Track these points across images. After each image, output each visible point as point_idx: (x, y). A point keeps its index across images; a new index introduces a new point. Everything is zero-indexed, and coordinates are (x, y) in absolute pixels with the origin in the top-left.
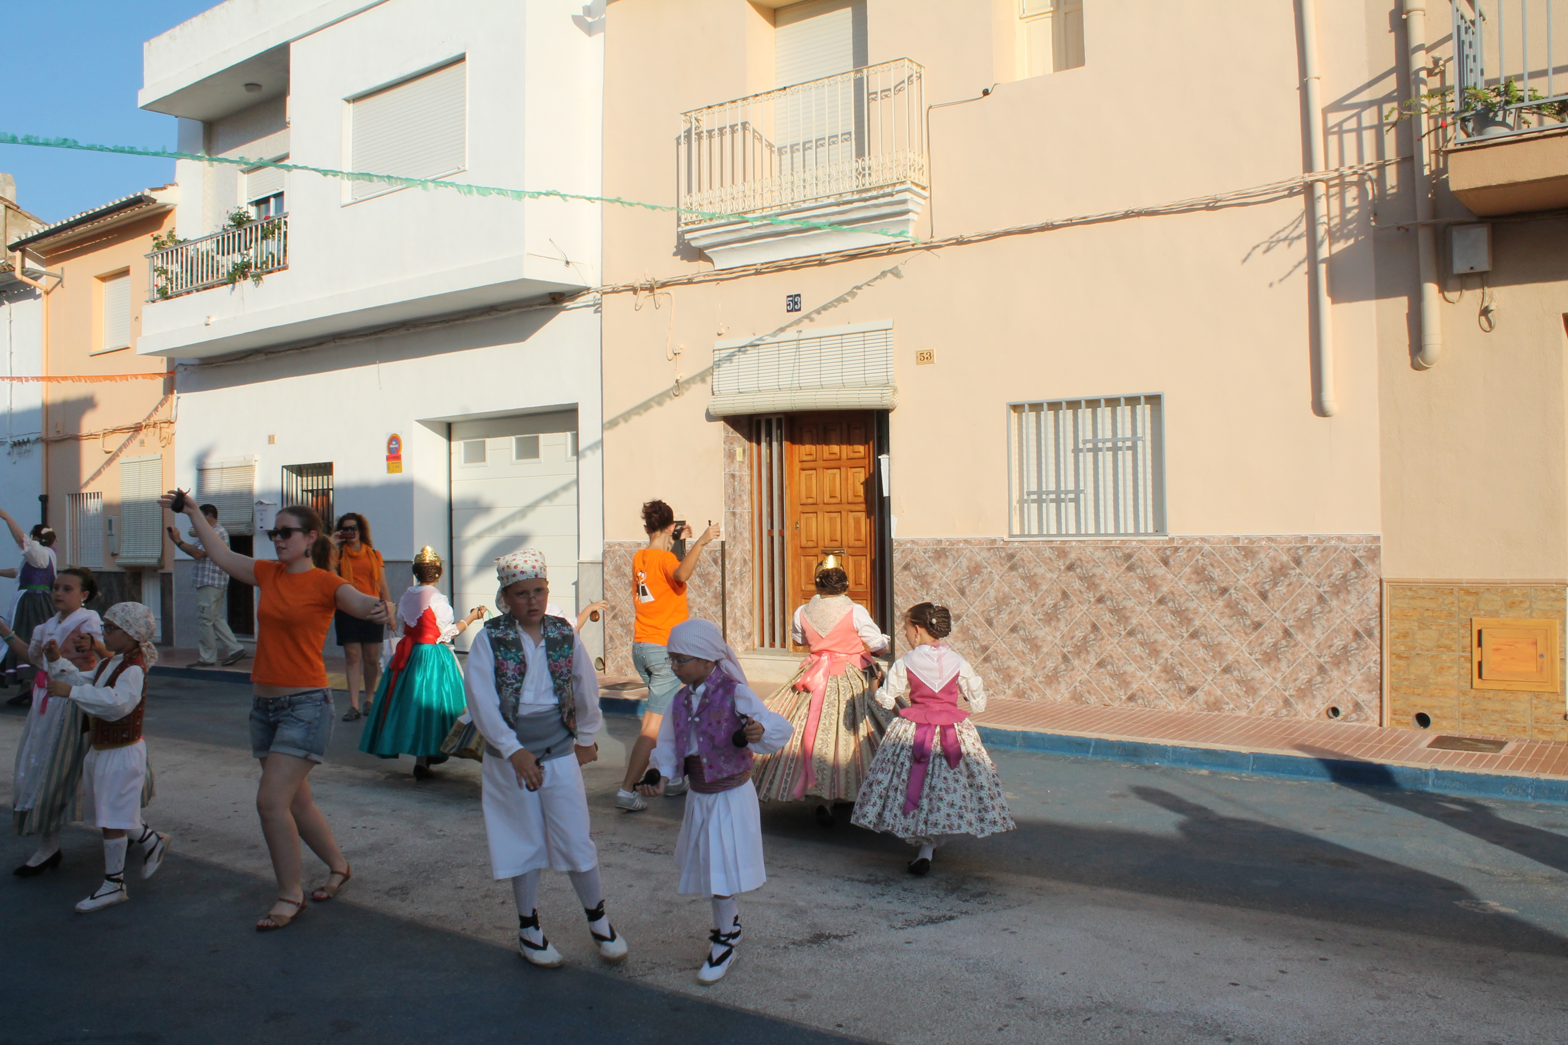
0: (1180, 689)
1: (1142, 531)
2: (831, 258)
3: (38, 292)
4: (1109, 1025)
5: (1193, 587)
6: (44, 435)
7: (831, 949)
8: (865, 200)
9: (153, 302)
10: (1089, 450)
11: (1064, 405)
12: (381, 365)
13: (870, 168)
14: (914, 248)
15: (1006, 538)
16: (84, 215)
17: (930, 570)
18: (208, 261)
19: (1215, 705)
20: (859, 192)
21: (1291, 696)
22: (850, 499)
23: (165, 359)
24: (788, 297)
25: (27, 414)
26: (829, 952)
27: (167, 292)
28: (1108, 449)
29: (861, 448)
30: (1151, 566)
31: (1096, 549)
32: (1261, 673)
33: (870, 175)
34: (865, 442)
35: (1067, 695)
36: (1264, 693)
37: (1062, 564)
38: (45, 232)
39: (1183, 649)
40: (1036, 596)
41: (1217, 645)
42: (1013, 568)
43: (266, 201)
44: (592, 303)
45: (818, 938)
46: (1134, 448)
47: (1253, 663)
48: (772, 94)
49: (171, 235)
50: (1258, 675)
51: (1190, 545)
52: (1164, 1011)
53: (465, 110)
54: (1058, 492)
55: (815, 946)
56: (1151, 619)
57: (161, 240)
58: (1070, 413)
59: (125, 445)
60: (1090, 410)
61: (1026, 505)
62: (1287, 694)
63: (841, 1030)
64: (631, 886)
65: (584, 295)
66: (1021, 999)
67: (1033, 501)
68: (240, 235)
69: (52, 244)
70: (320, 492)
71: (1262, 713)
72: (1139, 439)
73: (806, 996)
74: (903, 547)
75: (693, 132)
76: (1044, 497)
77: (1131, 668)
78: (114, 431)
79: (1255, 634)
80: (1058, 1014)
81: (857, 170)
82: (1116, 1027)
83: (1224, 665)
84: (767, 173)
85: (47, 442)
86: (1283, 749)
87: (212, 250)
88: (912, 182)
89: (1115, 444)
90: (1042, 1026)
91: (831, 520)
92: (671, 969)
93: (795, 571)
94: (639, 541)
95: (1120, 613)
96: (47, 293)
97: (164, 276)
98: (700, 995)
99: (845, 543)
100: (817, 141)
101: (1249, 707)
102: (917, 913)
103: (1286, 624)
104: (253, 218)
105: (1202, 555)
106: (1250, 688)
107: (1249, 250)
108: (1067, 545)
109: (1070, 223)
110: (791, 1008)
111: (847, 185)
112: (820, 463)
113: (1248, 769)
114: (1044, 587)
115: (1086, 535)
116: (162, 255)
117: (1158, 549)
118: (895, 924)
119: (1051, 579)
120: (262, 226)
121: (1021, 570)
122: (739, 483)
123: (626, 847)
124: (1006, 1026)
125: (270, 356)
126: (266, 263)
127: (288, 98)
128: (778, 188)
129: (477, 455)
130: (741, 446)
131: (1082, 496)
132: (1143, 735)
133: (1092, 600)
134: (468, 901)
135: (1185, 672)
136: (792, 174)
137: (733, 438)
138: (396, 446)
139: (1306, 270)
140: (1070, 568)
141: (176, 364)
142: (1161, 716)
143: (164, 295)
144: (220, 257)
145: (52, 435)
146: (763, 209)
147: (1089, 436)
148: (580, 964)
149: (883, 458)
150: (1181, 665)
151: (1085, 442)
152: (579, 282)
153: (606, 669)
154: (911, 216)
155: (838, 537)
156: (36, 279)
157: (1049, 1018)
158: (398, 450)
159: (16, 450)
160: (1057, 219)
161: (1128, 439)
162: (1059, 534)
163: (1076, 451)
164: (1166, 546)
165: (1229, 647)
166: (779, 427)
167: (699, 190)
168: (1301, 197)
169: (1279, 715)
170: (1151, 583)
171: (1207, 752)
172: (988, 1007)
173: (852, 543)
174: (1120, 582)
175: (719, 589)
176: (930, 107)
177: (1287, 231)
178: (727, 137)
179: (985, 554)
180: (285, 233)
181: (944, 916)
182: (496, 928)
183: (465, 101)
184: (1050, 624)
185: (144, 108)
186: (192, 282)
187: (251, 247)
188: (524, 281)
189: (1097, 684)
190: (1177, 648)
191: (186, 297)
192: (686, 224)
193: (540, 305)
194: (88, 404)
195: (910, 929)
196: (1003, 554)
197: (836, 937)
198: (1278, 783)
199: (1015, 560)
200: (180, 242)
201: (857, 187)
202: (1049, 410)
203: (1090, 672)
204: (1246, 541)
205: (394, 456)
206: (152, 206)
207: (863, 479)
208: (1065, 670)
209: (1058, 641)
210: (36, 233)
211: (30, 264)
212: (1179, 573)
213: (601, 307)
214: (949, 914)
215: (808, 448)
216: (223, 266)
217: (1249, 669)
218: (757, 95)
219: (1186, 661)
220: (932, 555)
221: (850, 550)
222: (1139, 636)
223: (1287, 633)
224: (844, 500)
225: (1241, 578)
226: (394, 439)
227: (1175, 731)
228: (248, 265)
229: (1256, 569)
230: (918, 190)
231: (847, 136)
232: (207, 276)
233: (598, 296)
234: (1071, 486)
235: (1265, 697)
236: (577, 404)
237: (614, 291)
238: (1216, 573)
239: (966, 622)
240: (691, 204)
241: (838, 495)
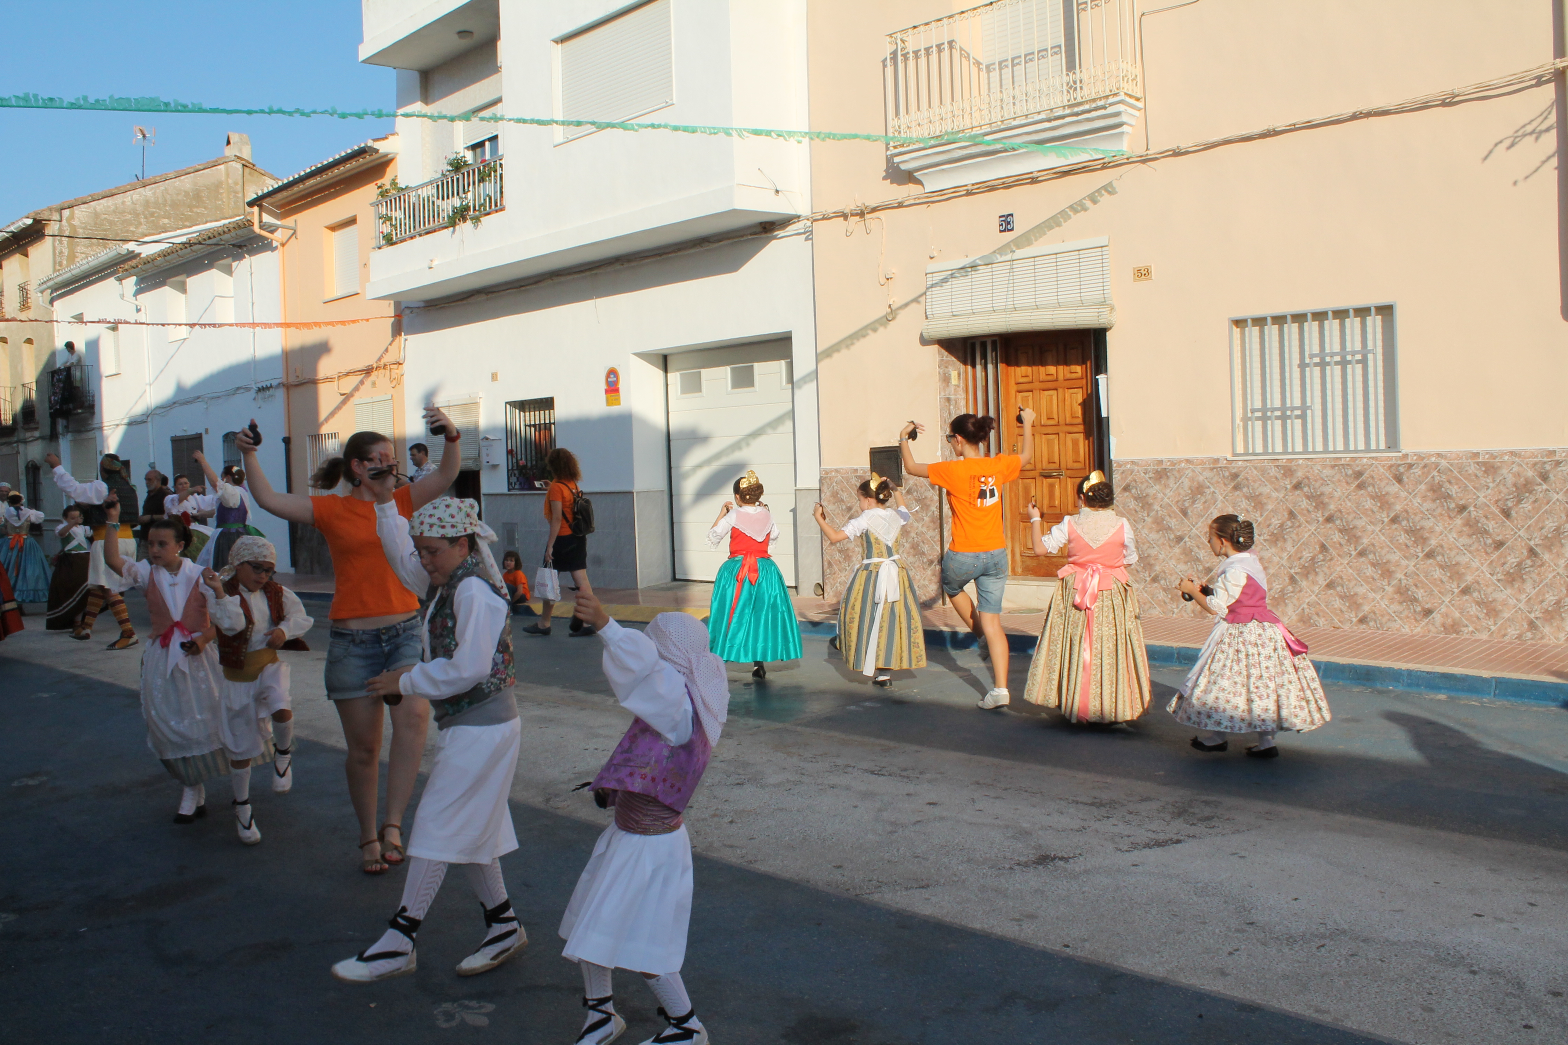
0: (1415, 611)
1: (1373, 447)
2: (1043, 176)
3: (275, 244)
4: (1344, 952)
5: (1428, 505)
6: (284, 380)
7: (1056, 871)
8: (1077, 114)
9: (380, 248)
10: (1316, 365)
11: (1289, 318)
12: (598, 300)
13: (1081, 81)
14: (1129, 162)
15: (1230, 457)
16: (313, 168)
17: (1151, 491)
18: (429, 206)
19: (1454, 628)
20: (1070, 106)
21: (1537, 618)
22: (1068, 420)
23: (392, 302)
24: (1001, 217)
25: (269, 361)
26: (1055, 873)
27: (392, 239)
28: (1337, 363)
29: (1078, 369)
30: (1383, 484)
31: (1324, 466)
32: (1504, 594)
33: (1081, 88)
34: (1083, 362)
35: (1294, 618)
36: (1506, 615)
37: (1288, 483)
38: (279, 187)
39: (1418, 569)
40: (1261, 515)
41: (1455, 565)
42: (1236, 488)
43: (481, 144)
44: (802, 231)
45: (1044, 860)
46: (1364, 362)
47: (1494, 584)
48: (979, 10)
49: (394, 183)
50: (1500, 596)
51: (1425, 461)
52: (1403, 940)
53: (670, 44)
54: (1283, 408)
55: (1040, 867)
56: (1383, 538)
57: (385, 188)
58: (1295, 327)
59: (357, 389)
60: (1317, 323)
61: (1250, 423)
62: (1532, 616)
63: (1068, 950)
64: (856, 807)
65: (795, 223)
66: (1252, 923)
67: (1258, 419)
68: (458, 179)
69: (287, 197)
70: (542, 426)
71: (1504, 636)
72: (1369, 351)
73: (1032, 917)
74: (1123, 468)
75: (899, 53)
76: (1269, 414)
77: (1362, 590)
78: (348, 374)
79: (1497, 554)
80: (1291, 940)
81: (1068, 84)
82: (1352, 955)
83: (1463, 586)
84: (975, 92)
85: (287, 387)
86: (1528, 673)
87: (433, 196)
88: (1126, 94)
89: (1343, 358)
90: (1274, 951)
91: (1049, 442)
92: (897, 888)
93: (1013, 494)
94: (855, 467)
95: (1350, 533)
96: (283, 245)
97: (388, 223)
98: (927, 913)
99: (1063, 465)
100: (1026, 56)
101: (1490, 630)
102: (1143, 835)
103: (1532, 543)
104: (470, 162)
105: (1439, 471)
106: (1492, 611)
107: (1490, 147)
108: (1293, 463)
109: (1293, 129)
110: (1017, 928)
111: (1058, 100)
112: (1036, 385)
113: (1489, 694)
114: (1270, 507)
115: (1314, 452)
116: (386, 202)
117: (1391, 466)
118: (1121, 846)
119: (1277, 498)
120: (479, 170)
121: (1245, 490)
122: (955, 407)
123: (850, 769)
124: (1237, 950)
125: (490, 296)
126: (484, 205)
127: (499, 43)
128: (987, 106)
129: (693, 386)
130: (956, 369)
131: (1309, 412)
132: (1375, 659)
133: (1321, 519)
134: (698, 820)
135: (1420, 594)
136: (1001, 92)
137: (947, 362)
138: (615, 379)
139: (1556, 164)
140: (1297, 486)
141: (403, 307)
142: (1395, 639)
143: (390, 241)
144: (440, 202)
145: (292, 380)
146: (972, 128)
147: (1316, 349)
148: (808, 882)
149: (1101, 378)
150: (1416, 586)
151: (1312, 356)
152: (790, 211)
153: (826, 595)
154: (1125, 128)
155: (1056, 460)
156: (272, 232)
157: (1281, 944)
158: (616, 382)
159: (261, 395)
160: (1280, 125)
161: (1357, 352)
162: (1285, 452)
163: (1303, 366)
164: (1399, 462)
165: (1467, 567)
166: (994, 349)
167: (907, 113)
168: (1551, 86)
169: (1523, 638)
170: (1383, 501)
171: (1445, 676)
172: (1217, 931)
173: (1071, 464)
174: (1350, 500)
175: (937, 513)
176: (1143, 15)
177: (1534, 124)
178: (934, 57)
179: (1208, 474)
180: (501, 175)
181: (1171, 840)
182: (725, 845)
183: (670, 34)
184: (1276, 545)
185: (364, 62)
186: (414, 227)
187: (469, 191)
188: (735, 211)
189: (1326, 606)
190: (1412, 568)
191: (409, 242)
192: (895, 147)
193: (751, 234)
194: (322, 349)
195: (1136, 852)
196: (1227, 474)
197: (1061, 859)
198: (1524, 708)
199: (1239, 479)
200: (402, 189)
201: (1069, 101)
202: (1273, 324)
203: (1318, 594)
204: (1487, 456)
205: (612, 389)
206: (375, 156)
207: (1080, 400)
208: (1292, 592)
209: (1284, 562)
210: (271, 189)
211: (266, 218)
212: (1413, 491)
213: (812, 234)
214: (1175, 837)
215: (1024, 370)
216: (443, 210)
217: (1490, 590)
218: (963, 12)
219: (1422, 582)
220: (1153, 475)
221: (1069, 472)
222: (1371, 556)
223: (1532, 552)
224: (1062, 422)
225: (1481, 495)
226: (612, 373)
227: (1410, 655)
228: (466, 208)
229: (1497, 485)
230: (1132, 101)
231: (1056, 50)
232: (429, 221)
233: (809, 223)
234: (1297, 403)
235: (1508, 619)
236: (790, 332)
237: (825, 218)
238: (1454, 490)
239: (1188, 544)
240: (899, 127)
241: (1055, 416)
